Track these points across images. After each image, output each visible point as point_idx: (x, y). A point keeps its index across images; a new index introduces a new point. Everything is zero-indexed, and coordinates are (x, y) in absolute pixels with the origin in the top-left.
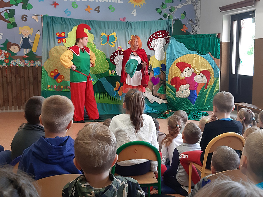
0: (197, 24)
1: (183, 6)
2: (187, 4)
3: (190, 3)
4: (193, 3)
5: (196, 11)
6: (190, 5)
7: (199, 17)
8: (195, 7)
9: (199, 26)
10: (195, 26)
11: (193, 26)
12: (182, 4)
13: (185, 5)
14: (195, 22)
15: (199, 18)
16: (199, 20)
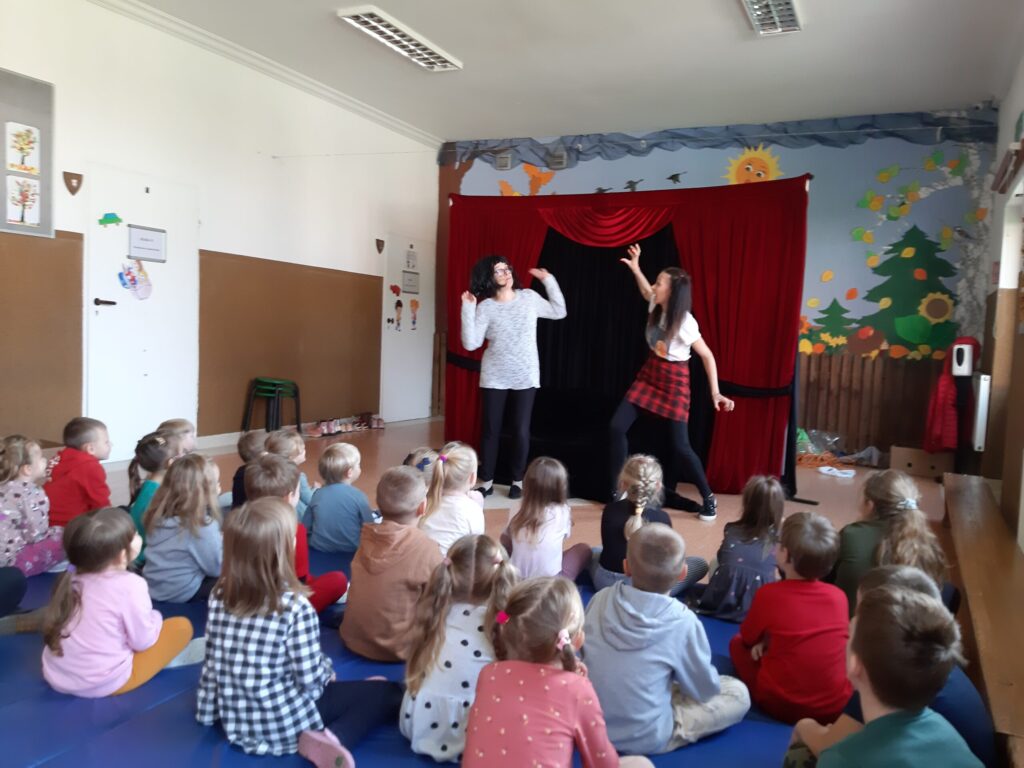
0: (978, 241)
1: (932, 190)
2: (946, 187)
3: (958, 181)
4: (967, 183)
5: (978, 203)
6: (957, 187)
7: (987, 219)
8: (975, 193)
9: (987, 246)
10: (971, 246)
11: (966, 247)
12: (929, 186)
13: (940, 188)
14: (975, 235)
15: (988, 224)
16: (986, 229)
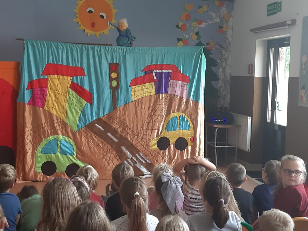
0: (227, 50)
2: (213, 22)
4: (222, 21)
6: (217, 22)
7: (230, 39)
9: (230, 52)
11: (222, 52)
12: (206, 22)
13: (210, 23)
14: (225, 46)
15: (230, 41)
16: (230, 43)
